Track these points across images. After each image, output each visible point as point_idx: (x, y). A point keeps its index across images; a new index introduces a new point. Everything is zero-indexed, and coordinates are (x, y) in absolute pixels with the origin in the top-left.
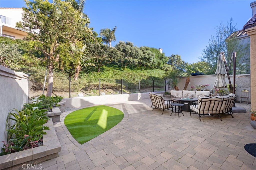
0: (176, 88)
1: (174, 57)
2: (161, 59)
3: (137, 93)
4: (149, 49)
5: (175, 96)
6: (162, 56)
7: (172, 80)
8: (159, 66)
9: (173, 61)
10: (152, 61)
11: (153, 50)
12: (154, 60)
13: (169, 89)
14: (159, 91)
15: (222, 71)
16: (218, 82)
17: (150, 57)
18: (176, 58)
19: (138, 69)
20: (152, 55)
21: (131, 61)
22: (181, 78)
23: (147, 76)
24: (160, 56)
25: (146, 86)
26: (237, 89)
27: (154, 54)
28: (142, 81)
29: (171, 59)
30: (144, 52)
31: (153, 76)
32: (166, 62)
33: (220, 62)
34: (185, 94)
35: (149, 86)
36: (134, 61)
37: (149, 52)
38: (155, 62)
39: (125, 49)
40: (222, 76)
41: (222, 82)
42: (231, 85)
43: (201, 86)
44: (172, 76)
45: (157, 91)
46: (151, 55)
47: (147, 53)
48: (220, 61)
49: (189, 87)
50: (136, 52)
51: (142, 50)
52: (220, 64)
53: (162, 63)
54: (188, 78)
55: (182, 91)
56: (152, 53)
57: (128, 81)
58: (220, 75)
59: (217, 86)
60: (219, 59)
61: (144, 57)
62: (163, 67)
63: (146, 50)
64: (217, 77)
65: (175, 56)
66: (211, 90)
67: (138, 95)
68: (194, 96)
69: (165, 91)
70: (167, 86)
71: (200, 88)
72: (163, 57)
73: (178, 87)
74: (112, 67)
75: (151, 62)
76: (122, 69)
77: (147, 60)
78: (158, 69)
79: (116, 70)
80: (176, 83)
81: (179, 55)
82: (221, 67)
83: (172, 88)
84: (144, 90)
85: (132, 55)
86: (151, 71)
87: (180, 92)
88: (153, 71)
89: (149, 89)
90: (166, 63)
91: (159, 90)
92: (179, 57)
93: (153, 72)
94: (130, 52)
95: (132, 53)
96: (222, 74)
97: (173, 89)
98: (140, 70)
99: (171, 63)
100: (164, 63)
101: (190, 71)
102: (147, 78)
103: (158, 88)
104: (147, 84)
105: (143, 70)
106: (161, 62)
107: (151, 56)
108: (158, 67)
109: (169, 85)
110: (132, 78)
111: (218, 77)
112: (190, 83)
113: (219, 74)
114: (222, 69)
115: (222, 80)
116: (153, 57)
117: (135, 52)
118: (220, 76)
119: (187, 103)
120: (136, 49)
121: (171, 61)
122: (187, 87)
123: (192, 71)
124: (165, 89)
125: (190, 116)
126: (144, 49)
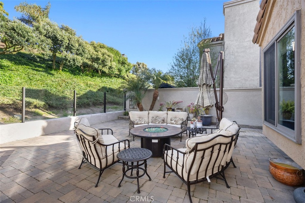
0: (140, 106)
1: (139, 65)
2: (123, 65)
3: (69, 117)
4: (105, 47)
5: (136, 122)
6: (124, 60)
7: (133, 93)
8: (120, 74)
9: (138, 70)
10: (109, 64)
11: (111, 50)
12: (113, 64)
13: (130, 108)
14: (116, 110)
15: (208, 79)
16: (203, 98)
17: (105, 58)
18: (141, 67)
19: (87, 75)
20: (109, 56)
21: (68, 59)
22: (146, 90)
23: (99, 86)
24: (122, 61)
25: (94, 102)
26: (224, 110)
27: (112, 55)
28: (88, 94)
29: (135, 67)
30: (97, 49)
31: (108, 86)
32: (129, 69)
33: (205, 65)
34: (153, 117)
35: (100, 102)
36: (74, 60)
37: (104, 51)
38: (114, 66)
39: (54, 35)
40: (208, 88)
41: (208, 98)
42: (217, 103)
43: (173, 103)
44: (134, 86)
45: (112, 111)
46: (107, 55)
47: (101, 51)
48: (205, 63)
49: (157, 104)
50: (80, 45)
51: (94, 47)
52: (205, 68)
53: (124, 71)
54: (156, 91)
55: (148, 112)
56: (109, 53)
57: (58, 93)
58: (205, 86)
59: (201, 105)
60: (204, 60)
61: (95, 57)
62: (127, 77)
63: (101, 47)
64: (200, 89)
65: (140, 63)
66: (184, 108)
67: (70, 119)
68: (165, 121)
69: (125, 110)
70: (128, 102)
71: (170, 106)
72: (125, 62)
73: (142, 104)
74: (28, 65)
75: (106, 65)
76: (53, 72)
77: (100, 62)
78: (119, 78)
79: (35, 72)
80: (139, 98)
81: (145, 64)
82: (207, 73)
83: (134, 106)
84: (89, 110)
85: (71, 49)
86: (107, 80)
87: (145, 113)
88: (111, 79)
89: (98, 108)
90: (130, 71)
91: (116, 108)
92: (145, 65)
93: (111, 82)
94: (68, 42)
95: (72, 45)
96: (208, 85)
97: (136, 108)
98: (90, 77)
99: (136, 72)
100: (126, 71)
101: (159, 81)
102: (99, 90)
103: (115, 106)
104: (96, 99)
105: (94, 77)
106: (122, 68)
107: (107, 57)
108: (119, 76)
109: (131, 100)
110: (67, 87)
111: (202, 90)
112: (158, 98)
113: (204, 84)
114: (208, 76)
115: (208, 94)
116: (110, 58)
117: (77, 45)
118: (205, 88)
119: (156, 141)
120: (80, 40)
121: (136, 69)
122: (154, 104)
123: (162, 81)
124: (125, 107)
125: (164, 177)
126: (96, 46)
